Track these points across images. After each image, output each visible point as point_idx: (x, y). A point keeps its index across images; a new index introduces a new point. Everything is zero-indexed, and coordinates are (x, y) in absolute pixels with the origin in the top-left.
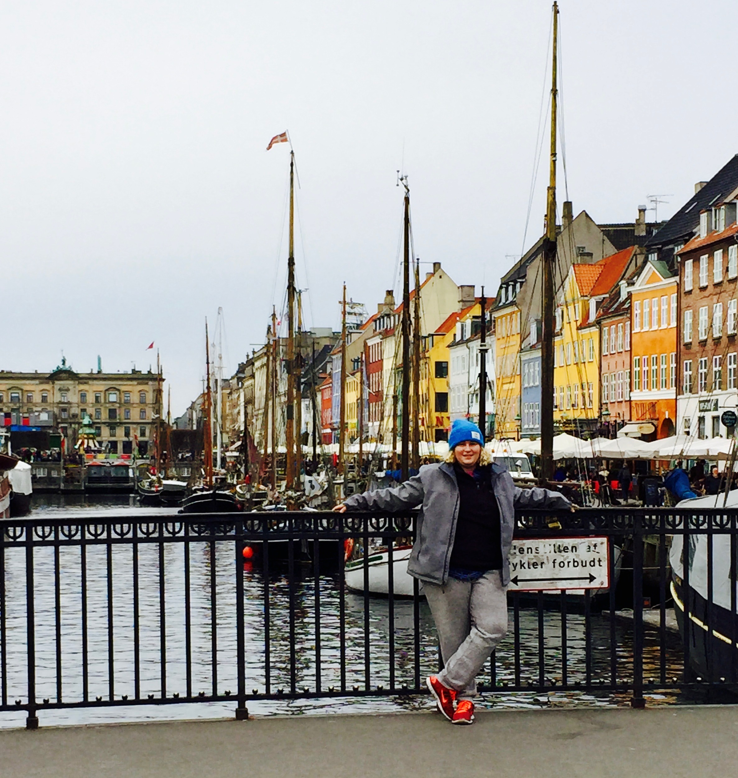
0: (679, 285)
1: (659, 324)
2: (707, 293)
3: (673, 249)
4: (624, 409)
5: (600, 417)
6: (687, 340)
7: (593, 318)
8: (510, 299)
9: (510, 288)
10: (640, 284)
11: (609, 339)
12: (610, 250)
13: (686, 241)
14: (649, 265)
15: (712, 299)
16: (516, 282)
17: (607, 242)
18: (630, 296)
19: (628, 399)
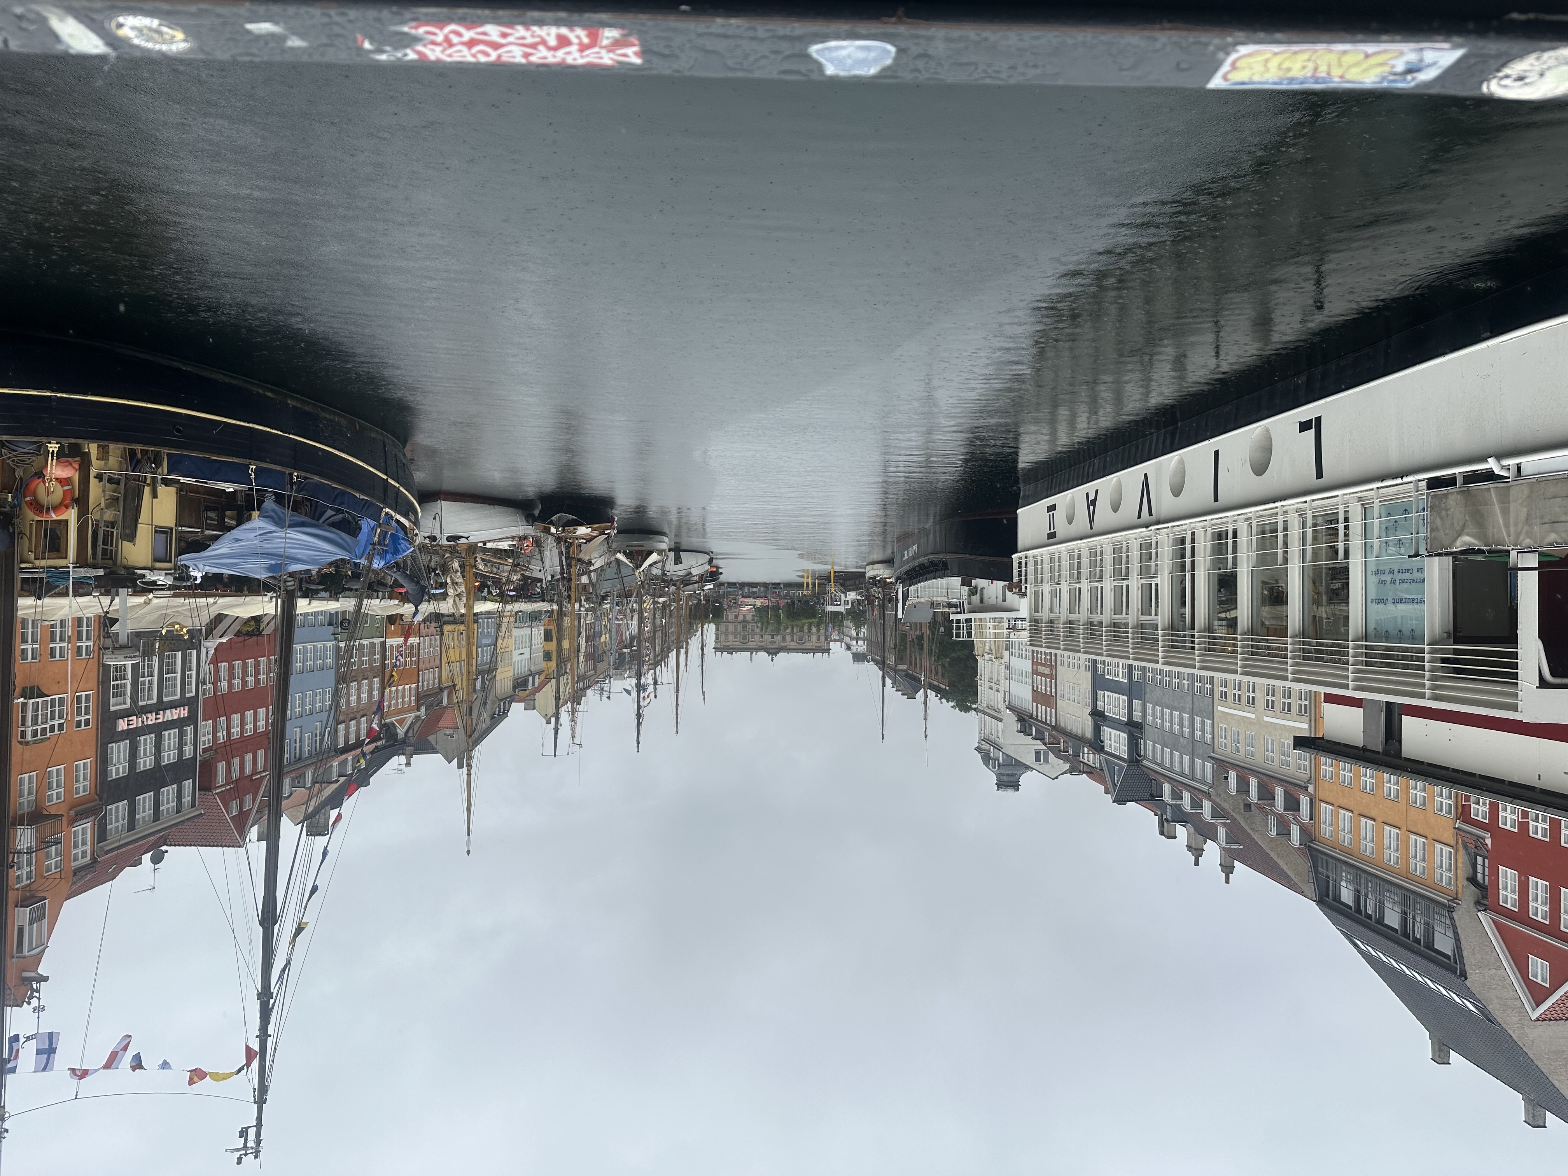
0: (382, 717)
1: (397, 690)
2: (362, 713)
3: (386, 742)
4: (424, 631)
5: (441, 627)
6: (376, 680)
7: (445, 693)
8: (502, 704)
9: (502, 710)
10: (410, 717)
11: (434, 679)
12: (431, 738)
13: (376, 748)
14: (404, 730)
15: (357, 708)
16: (498, 715)
17: (433, 743)
18: (418, 710)
19: (421, 638)
